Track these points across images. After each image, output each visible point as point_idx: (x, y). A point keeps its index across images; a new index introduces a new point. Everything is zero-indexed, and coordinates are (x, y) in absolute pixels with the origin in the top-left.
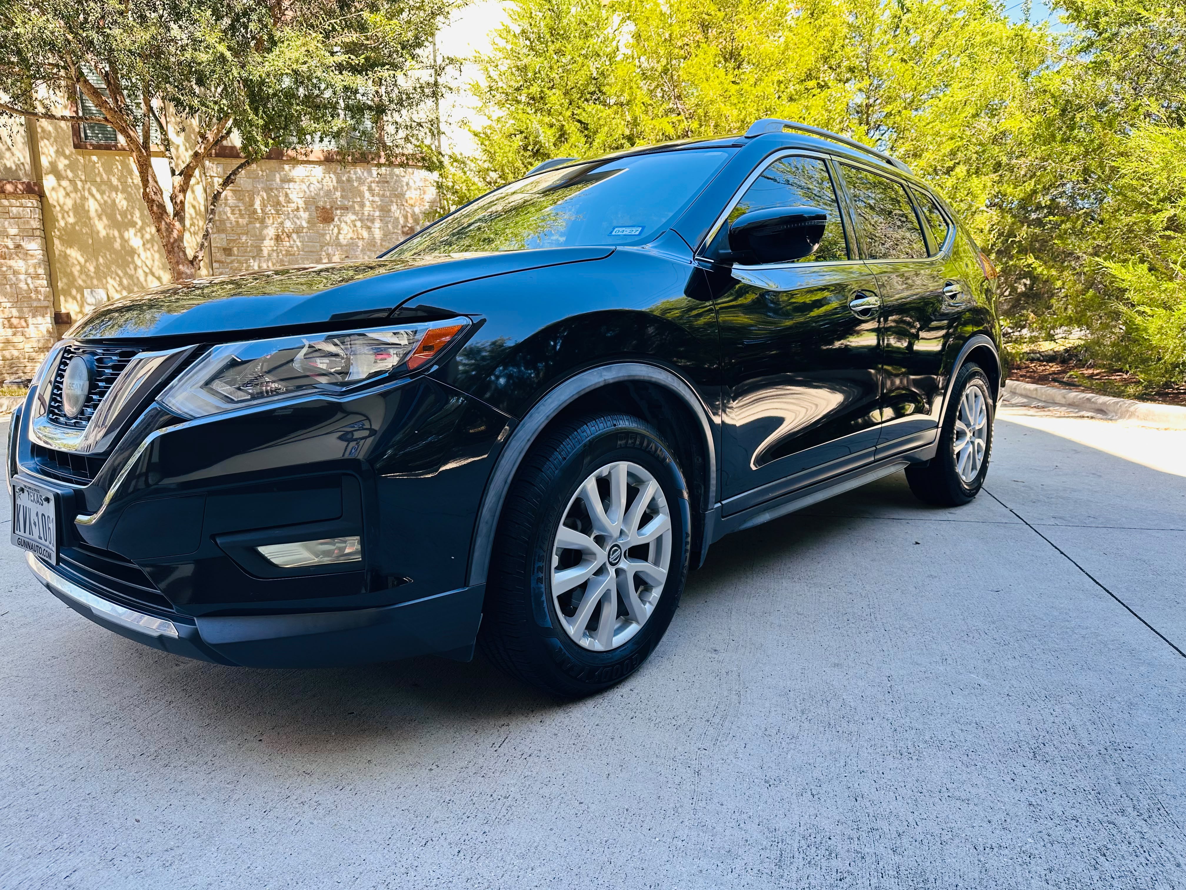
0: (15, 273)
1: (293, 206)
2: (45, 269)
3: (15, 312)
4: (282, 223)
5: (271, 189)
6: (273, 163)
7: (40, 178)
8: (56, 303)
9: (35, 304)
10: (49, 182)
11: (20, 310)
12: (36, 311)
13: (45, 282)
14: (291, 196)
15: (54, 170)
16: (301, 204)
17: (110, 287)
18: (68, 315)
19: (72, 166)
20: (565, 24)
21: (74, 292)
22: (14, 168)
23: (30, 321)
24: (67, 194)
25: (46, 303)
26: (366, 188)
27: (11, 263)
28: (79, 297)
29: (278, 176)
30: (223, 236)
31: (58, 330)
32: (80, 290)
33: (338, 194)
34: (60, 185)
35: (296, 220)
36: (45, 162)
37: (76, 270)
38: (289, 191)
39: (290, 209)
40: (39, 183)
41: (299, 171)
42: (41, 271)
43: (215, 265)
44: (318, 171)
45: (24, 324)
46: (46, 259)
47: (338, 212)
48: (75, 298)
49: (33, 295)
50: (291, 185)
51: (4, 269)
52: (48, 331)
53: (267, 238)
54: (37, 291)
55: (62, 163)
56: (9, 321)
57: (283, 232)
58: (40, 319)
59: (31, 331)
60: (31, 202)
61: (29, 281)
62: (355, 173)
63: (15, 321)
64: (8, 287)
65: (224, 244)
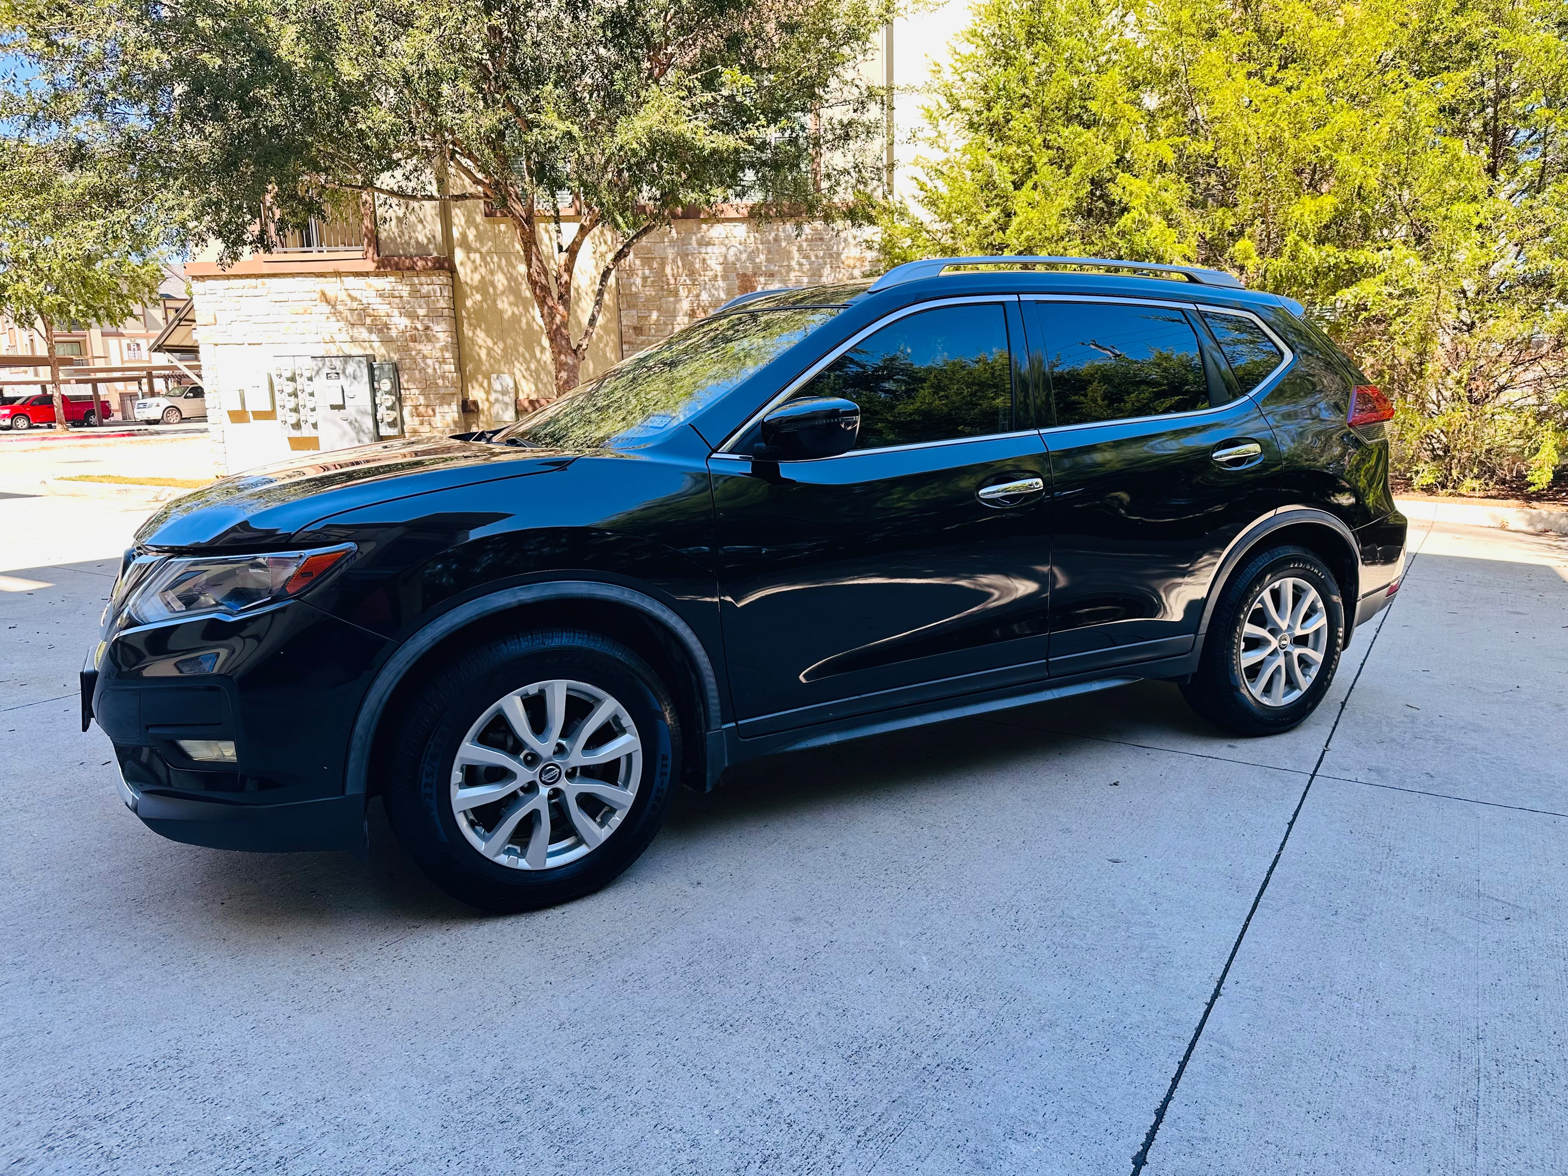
0: (425, 357)
1: (710, 273)
2: (453, 352)
3: (422, 400)
4: (698, 296)
5: (687, 255)
6: (691, 223)
7: (452, 253)
8: (464, 390)
9: (442, 391)
10: (459, 255)
11: (427, 398)
12: (444, 399)
13: (452, 368)
14: (709, 262)
15: (465, 244)
16: (719, 269)
17: (516, 371)
18: (475, 403)
19: (479, 237)
20: (1047, 19)
21: (480, 377)
22: (425, 241)
23: (437, 409)
24: (475, 269)
25: (453, 390)
26: (795, 248)
27: (419, 347)
28: (485, 384)
29: (694, 238)
30: (634, 312)
31: (465, 419)
32: (488, 377)
33: (762, 257)
34: (469, 258)
35: (713, 291)
36: (456, 233)
37: (483, 353)
38: (707, 257)
39: (706, 279)
40: (450, 259)
41: (717, 231)
42: (447, 355)
43: (625, 347)
44: (741, 230)
45: (431, 413)
46: (455, 341)
47: (762, 279)
48: (481, 385)
49: (440, 382)
50: (710, 249)
51: (414, 353)
52: (455, 422)
53: (681, 314)
54: (443, 377)
55: (471, 234)
56: (417, 409)
57: (699, 305)
58: (446, 408)
59: (438, 421)
60: (442, 279)
61: (437, 366)
62: (784, 231)
63: (422, 409)
64: (417, 372)
65: (635, 322)
